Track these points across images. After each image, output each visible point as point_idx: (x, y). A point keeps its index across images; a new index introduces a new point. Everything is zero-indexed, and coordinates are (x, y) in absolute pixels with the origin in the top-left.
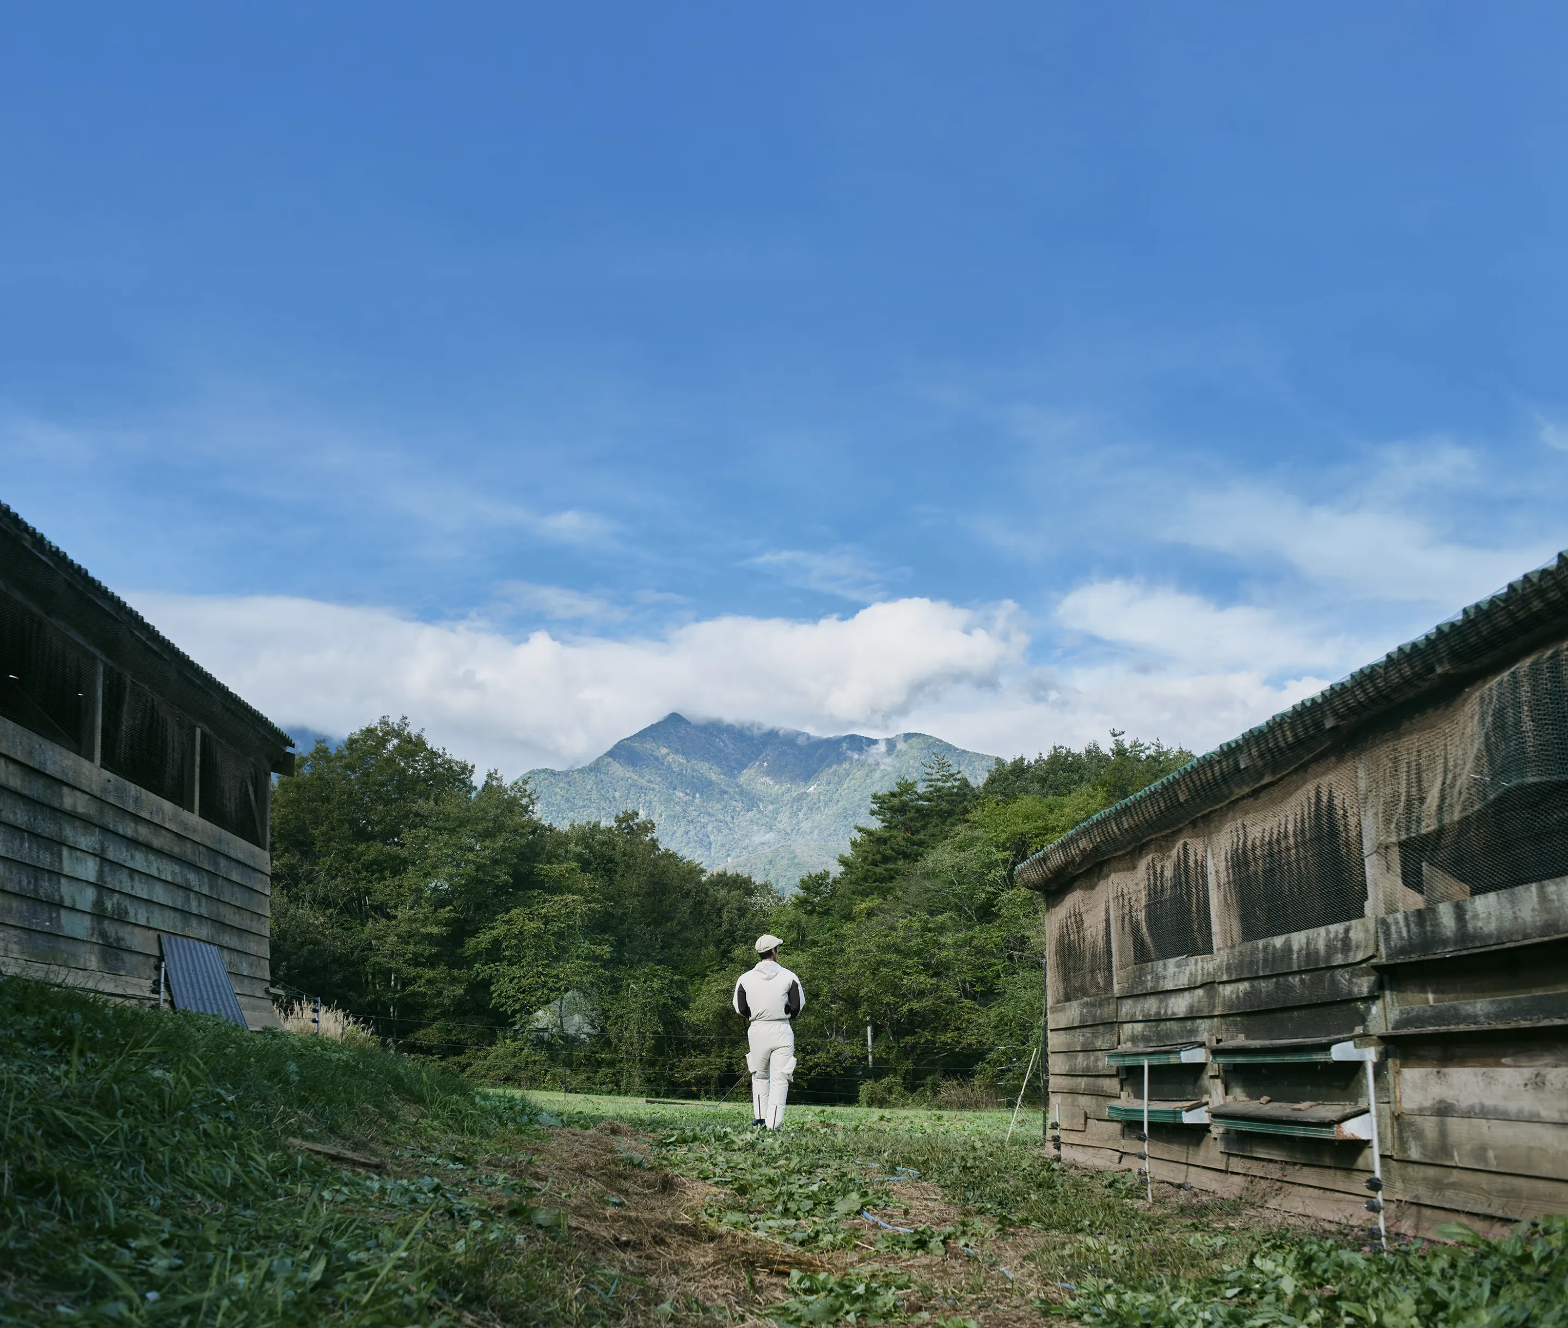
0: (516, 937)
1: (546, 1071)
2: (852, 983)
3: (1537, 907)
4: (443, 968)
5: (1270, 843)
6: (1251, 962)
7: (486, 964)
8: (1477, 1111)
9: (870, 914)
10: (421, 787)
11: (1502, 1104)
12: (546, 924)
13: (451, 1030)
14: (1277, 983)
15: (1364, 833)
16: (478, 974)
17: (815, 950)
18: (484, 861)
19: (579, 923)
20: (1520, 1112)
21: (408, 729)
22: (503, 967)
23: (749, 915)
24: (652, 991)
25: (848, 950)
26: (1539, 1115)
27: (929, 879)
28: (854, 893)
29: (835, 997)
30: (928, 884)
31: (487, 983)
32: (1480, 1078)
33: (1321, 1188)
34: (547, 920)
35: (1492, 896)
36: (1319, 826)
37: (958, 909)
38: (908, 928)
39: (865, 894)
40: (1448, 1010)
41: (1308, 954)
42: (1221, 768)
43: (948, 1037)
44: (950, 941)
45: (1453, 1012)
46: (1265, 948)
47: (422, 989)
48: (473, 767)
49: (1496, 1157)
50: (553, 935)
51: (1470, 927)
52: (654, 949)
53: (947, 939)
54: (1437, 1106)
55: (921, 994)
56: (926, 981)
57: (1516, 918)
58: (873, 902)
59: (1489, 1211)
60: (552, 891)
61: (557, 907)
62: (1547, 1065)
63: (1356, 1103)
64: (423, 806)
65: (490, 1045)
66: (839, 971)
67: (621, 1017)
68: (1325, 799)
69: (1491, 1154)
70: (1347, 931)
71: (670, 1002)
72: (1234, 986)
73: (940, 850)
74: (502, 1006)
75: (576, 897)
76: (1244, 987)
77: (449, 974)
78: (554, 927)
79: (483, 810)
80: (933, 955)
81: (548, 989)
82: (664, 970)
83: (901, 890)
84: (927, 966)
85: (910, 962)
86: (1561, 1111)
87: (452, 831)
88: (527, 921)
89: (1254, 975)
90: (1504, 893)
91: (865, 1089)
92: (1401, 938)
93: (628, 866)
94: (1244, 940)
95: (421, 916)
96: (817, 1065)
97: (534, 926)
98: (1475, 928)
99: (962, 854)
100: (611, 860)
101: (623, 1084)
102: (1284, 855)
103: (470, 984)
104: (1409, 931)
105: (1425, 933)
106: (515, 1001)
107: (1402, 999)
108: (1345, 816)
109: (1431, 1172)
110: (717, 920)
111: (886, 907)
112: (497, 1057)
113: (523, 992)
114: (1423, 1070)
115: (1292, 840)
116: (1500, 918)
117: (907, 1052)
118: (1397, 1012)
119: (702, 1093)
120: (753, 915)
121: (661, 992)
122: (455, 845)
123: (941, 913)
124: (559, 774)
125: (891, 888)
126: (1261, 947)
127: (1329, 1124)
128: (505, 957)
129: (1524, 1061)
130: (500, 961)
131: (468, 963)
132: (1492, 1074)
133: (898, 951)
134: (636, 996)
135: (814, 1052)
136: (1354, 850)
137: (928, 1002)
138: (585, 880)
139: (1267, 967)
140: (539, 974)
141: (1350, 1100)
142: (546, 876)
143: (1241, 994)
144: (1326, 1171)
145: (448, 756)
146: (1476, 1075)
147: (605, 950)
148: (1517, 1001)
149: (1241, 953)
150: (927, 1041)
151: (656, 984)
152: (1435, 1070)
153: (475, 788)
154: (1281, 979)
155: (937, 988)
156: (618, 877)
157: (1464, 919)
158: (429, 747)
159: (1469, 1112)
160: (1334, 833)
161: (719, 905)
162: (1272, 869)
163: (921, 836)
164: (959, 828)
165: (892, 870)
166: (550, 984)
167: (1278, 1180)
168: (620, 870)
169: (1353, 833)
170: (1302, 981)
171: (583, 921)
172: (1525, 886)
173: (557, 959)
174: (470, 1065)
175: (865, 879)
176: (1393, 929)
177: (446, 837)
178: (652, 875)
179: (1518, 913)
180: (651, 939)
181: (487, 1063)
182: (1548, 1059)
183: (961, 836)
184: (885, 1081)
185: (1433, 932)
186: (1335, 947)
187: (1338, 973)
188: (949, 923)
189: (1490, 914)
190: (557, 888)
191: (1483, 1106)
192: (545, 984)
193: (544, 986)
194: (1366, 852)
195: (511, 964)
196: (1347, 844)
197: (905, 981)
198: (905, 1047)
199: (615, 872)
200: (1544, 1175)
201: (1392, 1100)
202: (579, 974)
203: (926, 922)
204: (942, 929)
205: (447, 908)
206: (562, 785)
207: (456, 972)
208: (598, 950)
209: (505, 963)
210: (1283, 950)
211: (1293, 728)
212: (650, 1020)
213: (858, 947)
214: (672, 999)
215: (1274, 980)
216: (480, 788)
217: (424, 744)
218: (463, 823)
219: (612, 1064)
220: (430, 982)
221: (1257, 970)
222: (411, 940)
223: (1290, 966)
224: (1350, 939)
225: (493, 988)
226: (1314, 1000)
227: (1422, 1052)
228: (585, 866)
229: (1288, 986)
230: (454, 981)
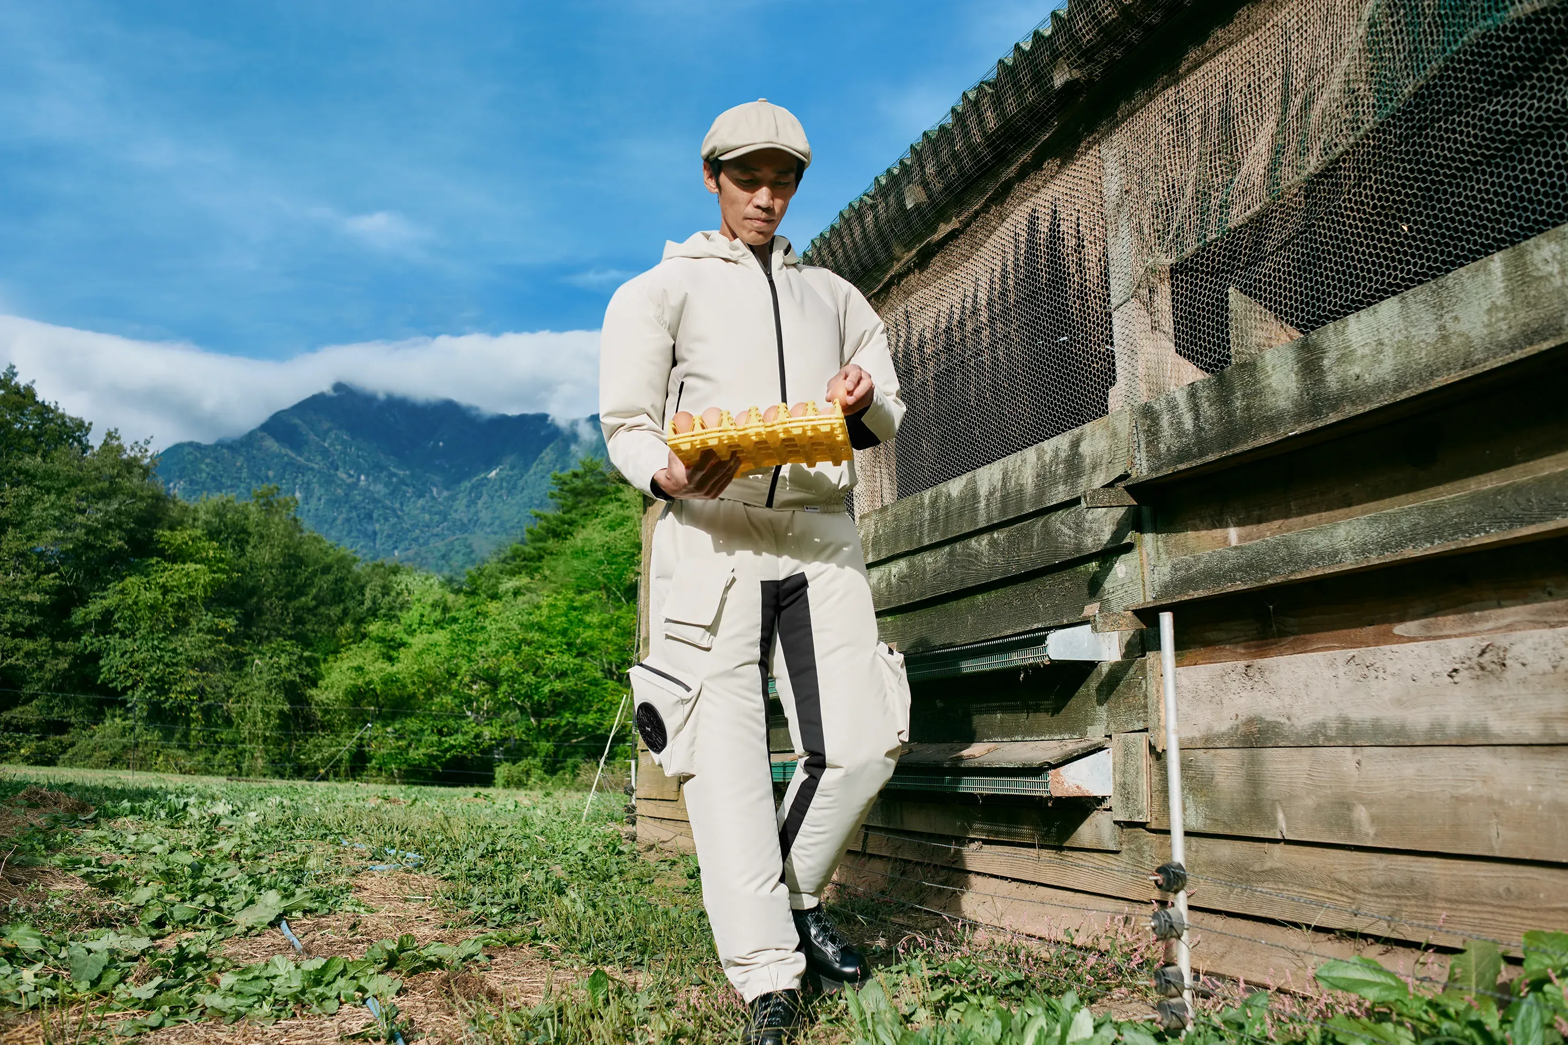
0: (129, 607)
1: (159, 752)
2: (491, 662)
3: (1502, 301)
4: (45, 640)
5: (948, 330)
6: (911, 528)
7: (96, 635)
8: (1332, 733)
9: (517, 593)
10: (29, 442)
11: (1391, 715)
12: (164, 594)
13: (53, 707)
14: (951, 554)
15: (1111, 269)
16: (86, 647)
17: (455, 627)
18: (95, 524)
19: (200, 593)
20: (1438, 727)
21: (17, 379)
22: (114, 640)
23: (393, 594)
24: (279, 668)
25: (489, 628)
26: (1485, 731)
27: (578, 558)
28: (501, 572)
29: (475, 678)
30: (576, 563)
31: (95, 657)
32: (1341, 670)
33: (1013, 880)
34: (165, 590)
35: (1389, 308)
36: (1032, 275)
37: (606, 588)
38: (553, 606)
39: (513, 573)
40: (1275, 549)
41: (1004, 498)
42: (876, 218)
43: (589, 719)
44: (595, 620)
45: (1283, 553)
46: (934, 502)
47: (21, 662)
48: (91, 424)
49: (1374, 819)
50: (171, 606)
51: (1332, 382)
52: (283, 622)
53: (593, 618)
54: (1242, 729)
55: (562, 675)
56: (568, 660)
57: (1445, 338)
58: (523, 580)
59: (1358, 925)
60: (173, 559)
61: (176, 576)
62: (1510, 628)
63: (1083, 735)
64: (32, 462)
65: (97, 724)
66: (479, 649)
67: (245, 694)
68: (1044, 227)
69: (1361, 814)
70: (1075, 444)
71: (298, 680)
72: (884, 569)
73: (589, 529)
74: (112, 682)
75: (198, 566)
76: (901, 565)
77: (52, 647)
78: (173, 598)
79: (97, 469)
80: (578, 635)
81: (164, 664)
82: (292, 645)
83: (549, 568)
84: (570, 645)
85: (553, 641)
86: (1546, 720)
87: (60, 492)
88: (143, 590)
89: (915, 546)
90: (1418, 296)
91: (502, 771)
92: (1180, 432)
93: (261, 536)
94: (900, 496)
95: (21, 583)
96: (453, 747)
97: (148, 596)
98: (1343, 382)
99: (612, 533)
100: (244, 531)
101: (245, 766)
102: (969, 343)
103: (76, 657)
104: (1197, 418)
105: (1230, 414)
106: (127, 678)
107: (1176, 546)
108: (1080, 246)
109: (1225, 850)
110: (359, 597)
111: (533, 586)
112: (104, 737)
113: (136, 667)
114: (1217, 667)
115: (984, 317)
116: (1404, 347)
117: (548, 733)
118: (1167, 569)
119: (331, 776)
120: (398, 594)
121: (289, 669)
122: (63, 506)
123: (588, 592)
124: (206, 447)
125: (539, 567)
126: (927, 501)
127: (1037, 771)
128: (117, 630)
129: (1449, 622)
130: (112, 633)
131: (76, 634)
132: (1370, 660)
133: (541, 629)
134: (260, 673)
135: (450, 734)
136: (1094, 303)
137: (570, 683)
138: (211, 549)
139: (935, 530)
140: (154, 648)
141: (1072, 730)
142: (168, 543)
143: (893, 580)
144: (1024, 851)
145: (61, 411)
146: (1332, 664)
147: (229, 624)
148: (1436, 509)
149: (896, 517)
150: (569, 723)
151: (284, 661)
152: (1242, 664)
153: (92, 447)
154: (958, 546)
155: (579, 670)
156: (249, 548)
157: (1320, 367)
158: (39, 399)
159: (1314, 735)
160: (1058, 279)
161: (363, 581)
162: (949, 371)
163: (573, 515)
164: (610, 507)
165: (540, 548)
166: (166, 659)
167: (943, 868)
168: (253, 541)
169: (1093, 272)
170: (993, 544)
171: (206, 591)
172: (1472, 265)
173: (174, 632)
174: (72, 745)
175: (513, 558)
176: (1165, 420)
177: (53, 497)
178: (287, 547)
179: (1451, 326)
180: (282, 614)
181: (92, 743)
182: (1514, 613)
183: (612, 516)
184: (523, 764)
185: (1248, 408)
186: (1054, 475)
187: (1056, 519)
188: (596, 602)
189: (1380, 343)
190: (179, 556)
191: (1345, 722)
192: (160, 659)
193: (159, 662)
194: (1114, 301)
195: (123, 636)
196: (1082, 295)
197: (547, 661)
198: (546, 729)
199: (248, 542)
200: (1497, 854)
201: (1150, 725)
202: (200, 648)
203: (572, 600)
204: (588, 607)
205: (52, 575)
206: (208, 461)
207: (60, 645)
208: (222, 624)
209: (117, 635)
210: (962, 499)
211: (998, 102)
212: (275, 698)
213: (499, 625)
214: (301, 676)
215: (947, 549)
216: (97, 448)
217: (34, 396)
218: (73, 483)
219: (233, 744)
220: (28, 655)
221: (921, 538)
222: (10, 609)
223: (974, 520)
224: (1081, 456)
225: (102, 663)
226: (1014, 570)
227: (1212, 635)
228: (212, 534)
229: (970, 555)
230: (58, 653)
